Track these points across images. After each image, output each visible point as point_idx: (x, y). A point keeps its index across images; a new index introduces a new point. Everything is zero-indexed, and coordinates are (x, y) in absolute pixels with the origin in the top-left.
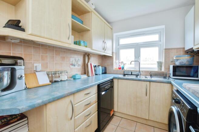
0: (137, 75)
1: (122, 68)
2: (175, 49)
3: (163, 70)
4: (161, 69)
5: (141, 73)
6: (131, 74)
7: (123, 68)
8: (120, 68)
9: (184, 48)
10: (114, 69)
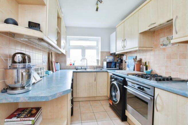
0: (86, 69)
1: (72, 64)
2: (105, 52)
3: (100, 65)
4: (98, 64)
5: (88, 67)
6: (81, 68)
7: (74, 64)
8: (71, 65)
9: (110, 52)
10: (67, 65)
